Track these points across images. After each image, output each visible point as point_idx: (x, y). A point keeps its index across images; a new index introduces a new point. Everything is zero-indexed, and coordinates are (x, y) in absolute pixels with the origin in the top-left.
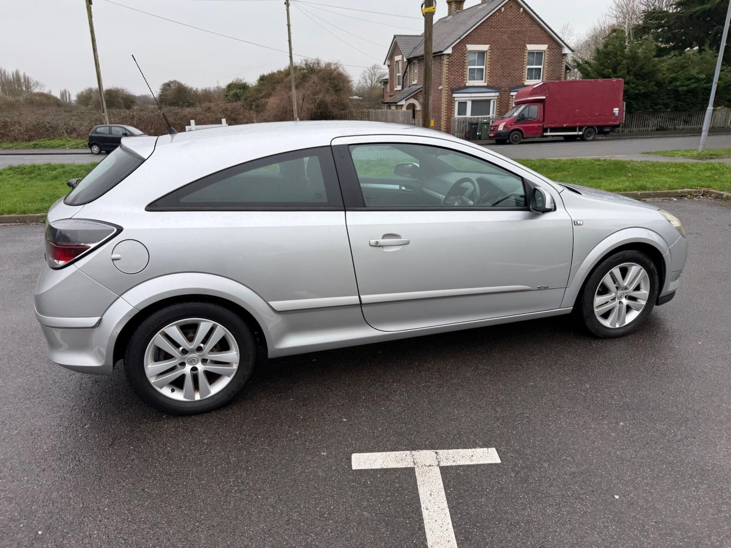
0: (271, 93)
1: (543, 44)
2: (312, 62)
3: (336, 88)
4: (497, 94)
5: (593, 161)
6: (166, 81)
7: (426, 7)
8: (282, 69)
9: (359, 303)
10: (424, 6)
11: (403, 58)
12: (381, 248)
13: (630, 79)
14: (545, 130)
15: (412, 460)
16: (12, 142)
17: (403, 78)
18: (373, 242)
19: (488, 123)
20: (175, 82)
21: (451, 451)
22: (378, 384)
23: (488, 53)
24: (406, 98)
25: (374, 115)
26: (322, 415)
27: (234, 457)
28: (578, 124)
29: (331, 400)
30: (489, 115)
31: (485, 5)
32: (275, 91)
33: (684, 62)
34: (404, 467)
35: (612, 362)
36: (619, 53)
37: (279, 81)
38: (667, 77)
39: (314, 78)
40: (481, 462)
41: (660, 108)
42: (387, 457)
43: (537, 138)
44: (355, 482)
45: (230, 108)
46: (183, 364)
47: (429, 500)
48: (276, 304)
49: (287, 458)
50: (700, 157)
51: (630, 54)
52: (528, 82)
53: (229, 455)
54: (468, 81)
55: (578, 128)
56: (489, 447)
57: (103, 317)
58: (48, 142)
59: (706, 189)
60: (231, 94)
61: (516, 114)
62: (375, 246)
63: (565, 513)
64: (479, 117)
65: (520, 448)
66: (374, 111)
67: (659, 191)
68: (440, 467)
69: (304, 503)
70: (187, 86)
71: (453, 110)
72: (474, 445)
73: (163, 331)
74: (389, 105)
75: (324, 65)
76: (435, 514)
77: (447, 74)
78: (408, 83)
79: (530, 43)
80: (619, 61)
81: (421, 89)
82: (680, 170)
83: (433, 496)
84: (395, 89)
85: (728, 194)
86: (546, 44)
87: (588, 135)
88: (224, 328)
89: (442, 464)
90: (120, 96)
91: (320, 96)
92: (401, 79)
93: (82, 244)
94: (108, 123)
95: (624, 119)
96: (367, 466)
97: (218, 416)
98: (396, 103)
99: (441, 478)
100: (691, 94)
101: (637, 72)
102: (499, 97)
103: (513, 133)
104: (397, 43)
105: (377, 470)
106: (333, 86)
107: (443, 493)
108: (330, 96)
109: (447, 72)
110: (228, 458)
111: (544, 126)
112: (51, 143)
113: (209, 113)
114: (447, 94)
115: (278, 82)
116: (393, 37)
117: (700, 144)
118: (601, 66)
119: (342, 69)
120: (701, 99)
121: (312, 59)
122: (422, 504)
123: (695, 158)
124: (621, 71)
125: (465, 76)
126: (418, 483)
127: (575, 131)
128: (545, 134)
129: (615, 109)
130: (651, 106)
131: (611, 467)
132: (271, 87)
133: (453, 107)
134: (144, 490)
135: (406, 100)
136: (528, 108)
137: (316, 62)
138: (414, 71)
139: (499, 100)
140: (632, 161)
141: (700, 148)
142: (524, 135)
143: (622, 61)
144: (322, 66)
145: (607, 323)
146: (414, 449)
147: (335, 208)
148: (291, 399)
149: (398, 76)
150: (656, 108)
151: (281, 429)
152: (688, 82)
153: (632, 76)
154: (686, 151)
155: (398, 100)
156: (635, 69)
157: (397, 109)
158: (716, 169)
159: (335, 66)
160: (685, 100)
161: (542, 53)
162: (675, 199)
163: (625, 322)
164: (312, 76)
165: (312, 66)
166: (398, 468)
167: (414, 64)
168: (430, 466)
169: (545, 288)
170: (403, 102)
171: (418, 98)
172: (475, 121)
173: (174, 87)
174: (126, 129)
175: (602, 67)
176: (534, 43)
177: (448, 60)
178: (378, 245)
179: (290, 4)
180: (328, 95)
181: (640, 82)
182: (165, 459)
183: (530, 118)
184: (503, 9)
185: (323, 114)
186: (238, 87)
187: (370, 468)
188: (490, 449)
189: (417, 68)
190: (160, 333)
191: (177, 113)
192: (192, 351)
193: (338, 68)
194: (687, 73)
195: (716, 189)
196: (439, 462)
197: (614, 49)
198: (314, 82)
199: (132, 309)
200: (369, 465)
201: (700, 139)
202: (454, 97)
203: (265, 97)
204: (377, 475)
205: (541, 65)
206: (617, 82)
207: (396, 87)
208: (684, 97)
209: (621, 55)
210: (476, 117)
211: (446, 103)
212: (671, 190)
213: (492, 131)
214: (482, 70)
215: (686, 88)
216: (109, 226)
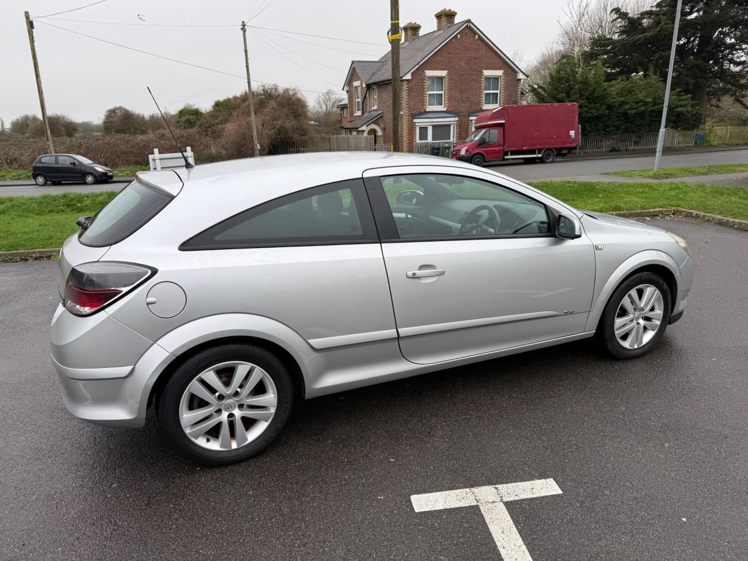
0: (228, 119)
1: (499, 69)
2: (270, 88)
3: (296, 114)
4: (457, 119)
5: (563, 183)
6: (112, 107)
7: (392, 34)
8: (238, 95)
9: (397, 336)
10: (390, 33)
11: (362, 83)
12: (418, 279)
13: (582, 103)
14: (506, 154)
15: (474, 498)
17: (363, 103)
18: (410, 273)
19: (449, 148)
20: (120, 108)
21: (510, 485)
22: (415, 420)
23: (446, 78)
24: (367, 124)
25: (335, 141)
26: (367, 456)
27: (287, 508)
28: (537, 147)
29: (372, 440)
30: (450, 139)
31: (441, 32)
32: (232, 117)
33: (632, 87)
34: (468, 505)
35: (638, 383)
36: (571, 78)
37: (236, 107)
38: (617, 101)
39: (273, 104)
40: (543, 494)
41: (612, 130)
42: (448, 497)
43: (498, 161)
44: (422, 526)
45: (185, 135)
46: (219, 411)
47: (503, 538)
48: (314, 342)
49: (343, 505)
50: (656, 177)
51: (581, 79)
52: (486, 107)
53: (280, 506)
54: (428, 106)
55: (537, 151)
56: (547, 478)
57: (136, 366)
59: (675, 208)
60: (183, 120)
61: (477, 138)
62: (412, 278)
63: (640, 540)
64: (440, 141)
65: (577, 476)
66: (335, 136)
67: (633, 211)
68: (503, 502)
69: (375, 551)
70: (133, 112)
71: (414, 135)
72: (532, 478)
73: (200, 377)
74: (350, 130)
75: (282, 91)
76: (513, 552)
77: (408, 100)
78: (368, 108)
79: (487, 69)
80: (572, 86)
81: (381, 115)
82: (646, 190)
83: (506, 534)
84: (355, 115)
85: (697, 212)
86: (501, 69)
87: (547, 157)
88: (263, 370)
89: (506, 499)
90: (61, 123)
91: (280, 122)
92: (361, 104)
93: (113, 288)
94: (53, 153)
95: (580, 142)
96: (429, 507)
97: (257, 464)
98: (357, 128)
99: (508, 514)
100: (639, 117)
101: (589, 96)
102: (459, 122)
103: (475, 157)
104: (355, 68)
105: (440, 511)
106: (292, 111)
107: (515, 529)
108: (290, 122)
109: (407, 97)
110: (281, 509)
111: (505, 150)
113: (163, 140)
114: (408, 120)
115: (234, 108)
116: (351, 63)
117: (655, 165)
118: (555, 90)
119: (300, 94)
120: (649, 121)
121: (269, 85)
122: (497, 543)
123: (652, 178)
124: (574, 95)
125: (424, 101)
126: (487, 522)
127: (535, 153)
128: (506, 157)
129: (571, 132)
130: (603, 128)
131: (670, 489)
132: (227, 113)
133: (414, 132)
134: (198, 552)
135: (367, 126)
136: (488, 132)
137: (274, 87)
138: (374, 97)
139: (458, 125)
140: (600, 182)
141: (656, 168)
142: (486, 158)
143: (575, 86)
144: (280, 92)
145: (626, 344)
146: (472, 486)
147: (371, 241)
148: (330, 441)
149: (358, 102)
150: (608, 130)
151: (328, 474)
152: (636, 106)
153: (585, 100)
154: (642, 171)
155: (359, 126)
156: (587, 94)
157: (358, 134)
158: (679, 188)
159: (293, 91)
160: (634, 122)
161: (498, 78)
162: (648, 219)
163: (642, 343)
164: (270, 102)
165: (269, 91)
166: (462, 507)
167: (373, 89)
168: (493, 502)
169: (571, 312)
170: (364, 128)
171: (379, 124)
172: (436, 146)
173: (120, 114)
174: (74, 159)
175: (556, 92)
176: (490, 69)
177: (407, 86)
178: (416, 276)
179: (247, 29)
180: (288, 121)
181: (592, 105)
182: (212, 516)
183: (491, 142)
184: (459, 36)
185: (283, 140)
186: (191, 113)
187: (433, 509)
188: (548, 480)
189: (377, 93)
190: (196, 380)
191: (129, 140)
192: (229, 397)
193: (296, 93)
194: (634, 97)
195: (685, 208)
196: (501, 497)
197: (566, 74)
198: (272, 108)
199: (169, 356)
200: (432, 507)
201: (655, 160)
202: (415, 123)
203: (221, 123)
204: (442, 517)
205: (498, 90)
206: (572, 106)
207: (356, 113)
208: (632, 119)
209: (573, 80)
210: (438, 141)
211: (408, 128)
212: (644, 210)
213: (455, 155)
214: (441, 95)
215: (634, 111)
216: (143, 268)
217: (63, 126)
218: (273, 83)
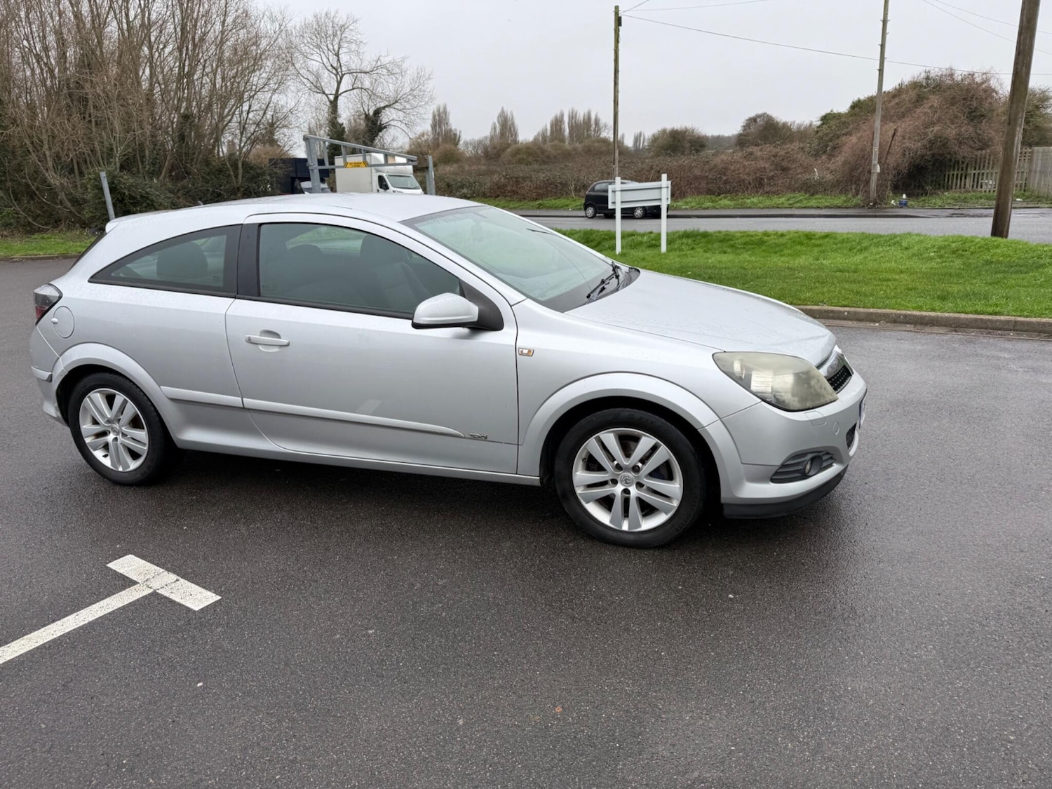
0: (859, 128)
2: (939, 74)
3: (974, 114)
6: (752, 115)
9: (242, 406)
15: (151, 577)
16: (521, 200)
20: (764, 115)
21: (188, 584)
25: (1040, 157)
34: (135, 579)
39: (935, 100)
44: (87, 575)
46: (109, 433)
48: (168, 390)
57: (52, 373)
58: (553, 202)
62: (250, 343)
68: (154, 591)
70: (778, 120)
73: (90, 397)
75: (960, 78)
83: (100, 609)
88: (134, 405)
89: (160, 590)
90: (689, 138)
91: (936, 128)
96: (117, 567)
99: (134, 600)
105: (116, 573)
106: (967, 110)
108: (957, 128)
112: (555, 203)
119: (996, 80)
121: (940, 69)
122: (83, 610)
126: (114, 595)
137: (948, 72)
144: (957, 78)
164: (932, 97)
165: (938, 79)
166: (130, 579)
168: (150, 588)
169: (481, 437)
173: (761, 123)
178: (254, 341)
180: (953, 127)
185: (936, 157)
187: (116, 570)
188: (217, 596)
193: (987, 80)
196: (162, 587)
198: (931, 107)
199: (64, 370)
200: (120, 567)
203: (847, 134)
217: (690, 141)
218: (947, 66)
